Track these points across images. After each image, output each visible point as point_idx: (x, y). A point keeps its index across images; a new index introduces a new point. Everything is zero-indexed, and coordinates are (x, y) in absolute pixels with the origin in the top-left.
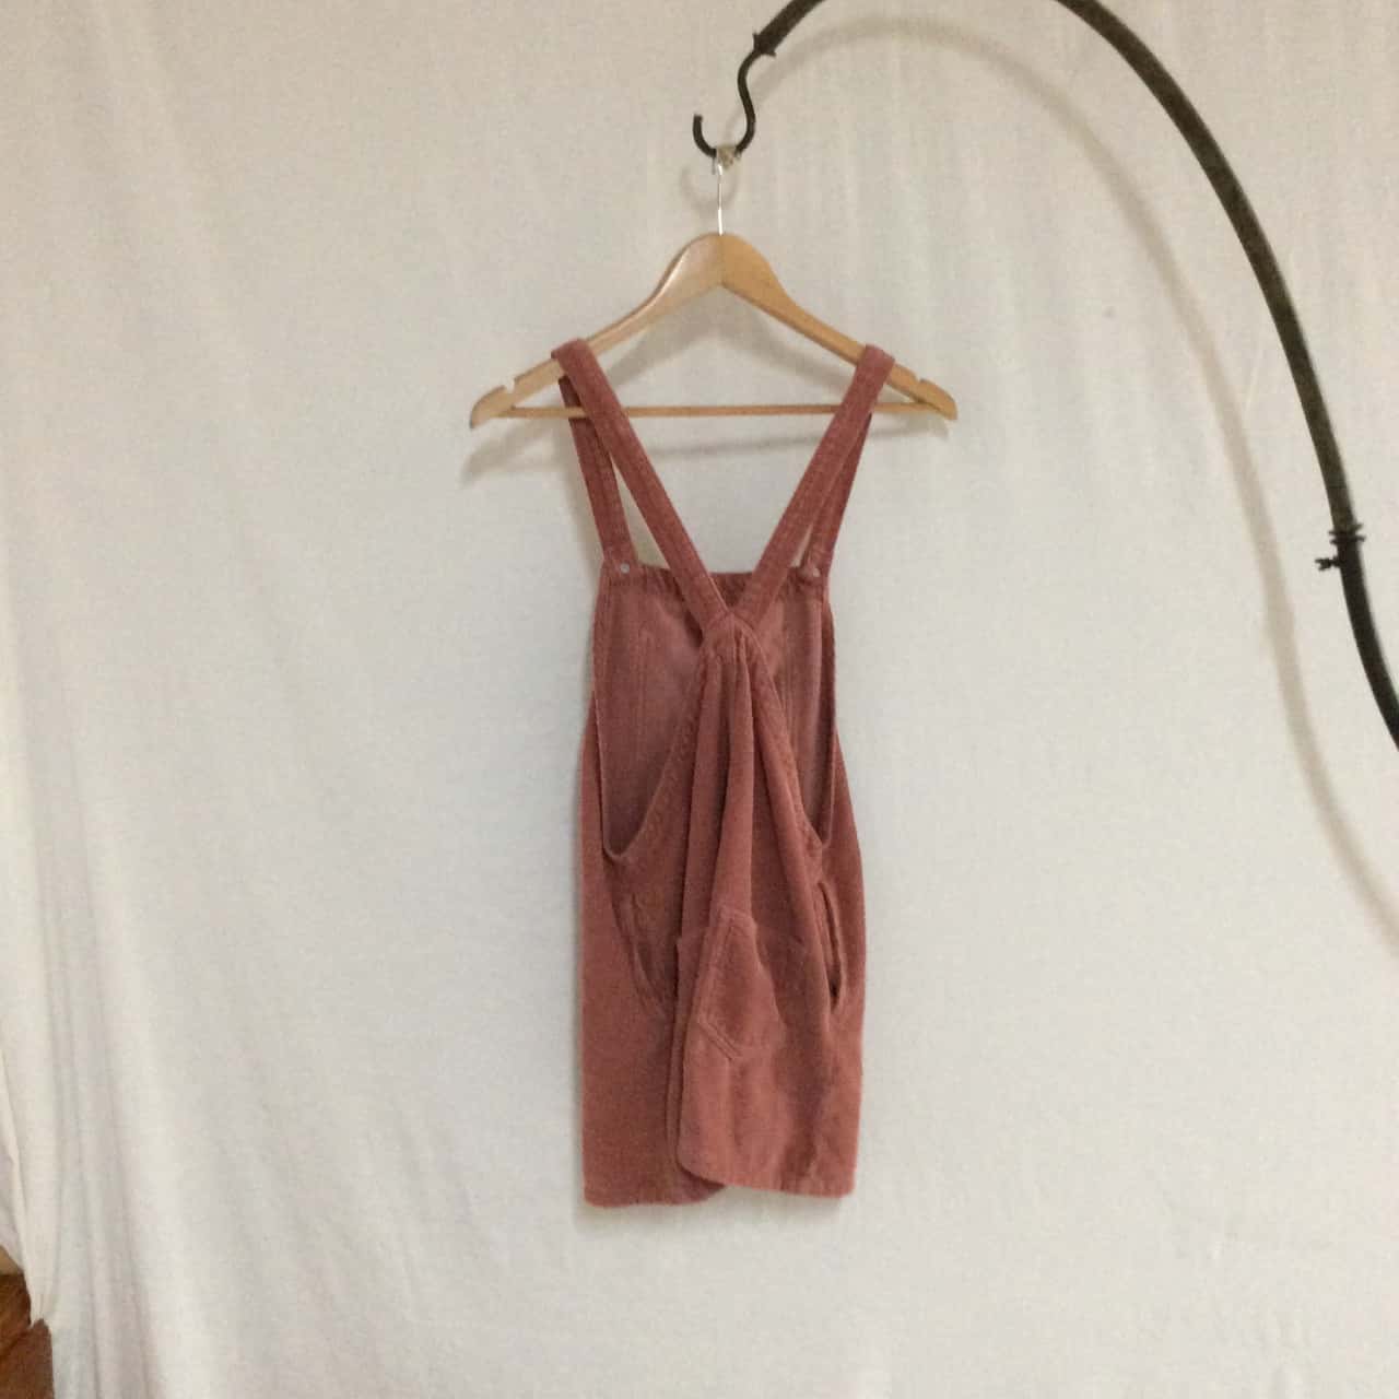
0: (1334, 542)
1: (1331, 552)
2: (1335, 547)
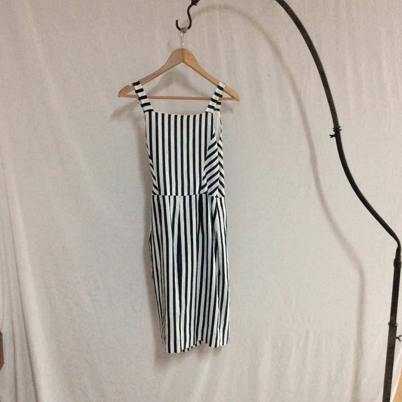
2: (334, 132)
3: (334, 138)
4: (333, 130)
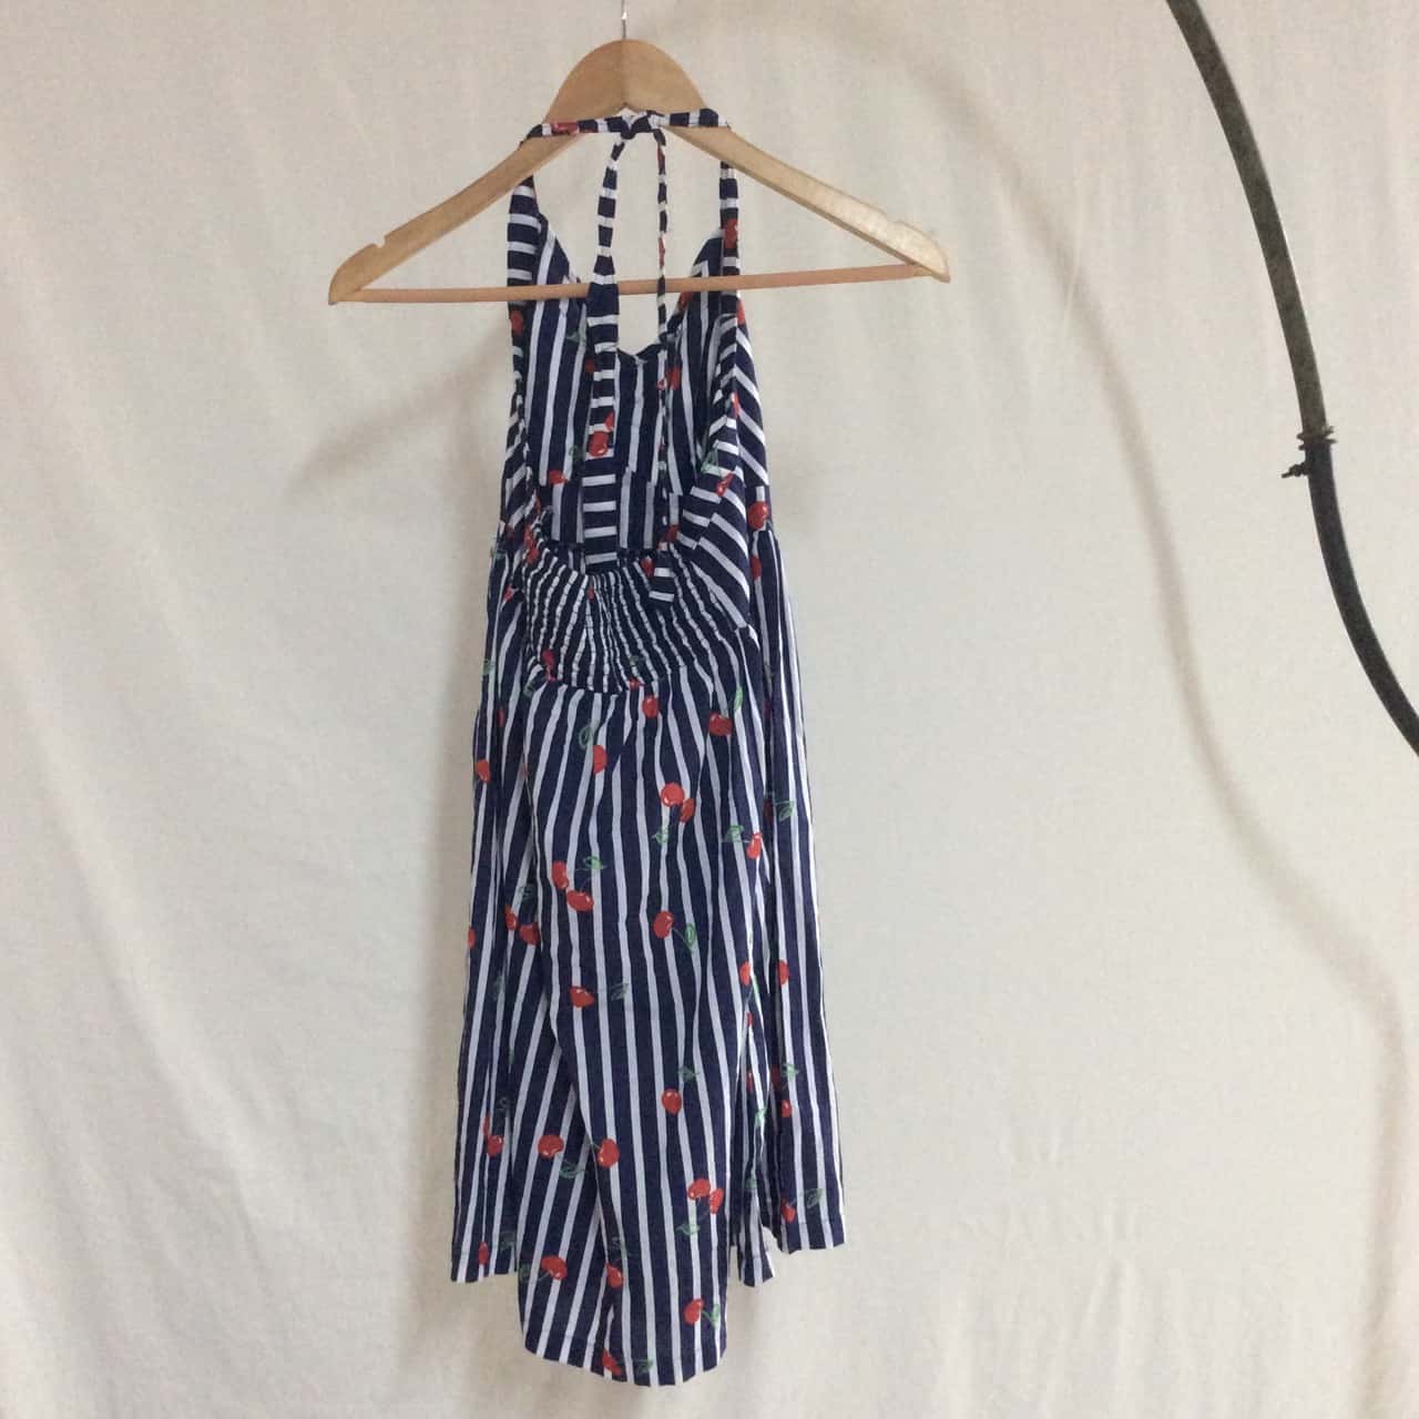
0: (1301, 448)
1: (1300, 457)
2: (1303, 453)
3: (1304, 479)
4: (1301, 443)
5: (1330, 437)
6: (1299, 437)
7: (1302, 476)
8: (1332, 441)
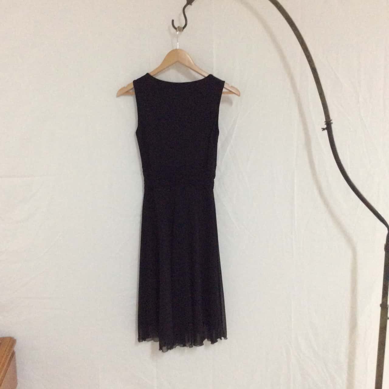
2: (326, 125)
5: (331, 122)
6: (325, 122)
7: (325, 130)
8: (332, 123)
